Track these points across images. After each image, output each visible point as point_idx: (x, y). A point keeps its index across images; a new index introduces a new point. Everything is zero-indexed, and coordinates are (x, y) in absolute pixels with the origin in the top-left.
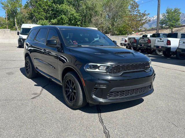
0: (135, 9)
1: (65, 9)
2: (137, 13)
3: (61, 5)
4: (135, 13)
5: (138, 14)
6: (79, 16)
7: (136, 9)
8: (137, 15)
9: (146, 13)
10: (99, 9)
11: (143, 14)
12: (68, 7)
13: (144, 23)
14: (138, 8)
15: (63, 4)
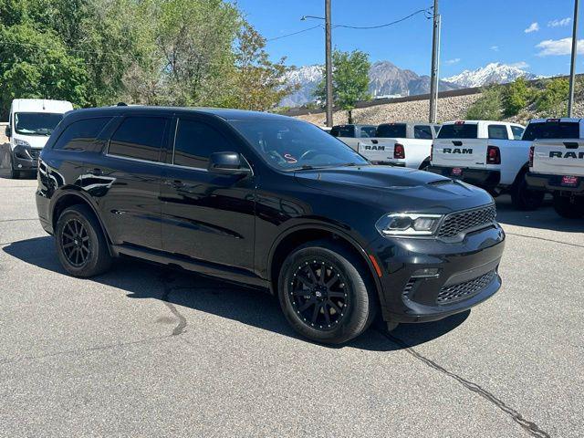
0: (255, 50)
1: (28, 41)
2: (259, 62)
3: (12, 28)
4: (255, 64)
5: (265, 68)
6: (80, 66)
7: (259, 51)
8: (261, 69)
9: (287, 64)
10: (146, 45)
11: (277, 67)
12: (40, 36)
13: (283, 94)
14: (263, 49)
15: (19, 23)
